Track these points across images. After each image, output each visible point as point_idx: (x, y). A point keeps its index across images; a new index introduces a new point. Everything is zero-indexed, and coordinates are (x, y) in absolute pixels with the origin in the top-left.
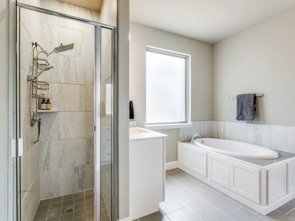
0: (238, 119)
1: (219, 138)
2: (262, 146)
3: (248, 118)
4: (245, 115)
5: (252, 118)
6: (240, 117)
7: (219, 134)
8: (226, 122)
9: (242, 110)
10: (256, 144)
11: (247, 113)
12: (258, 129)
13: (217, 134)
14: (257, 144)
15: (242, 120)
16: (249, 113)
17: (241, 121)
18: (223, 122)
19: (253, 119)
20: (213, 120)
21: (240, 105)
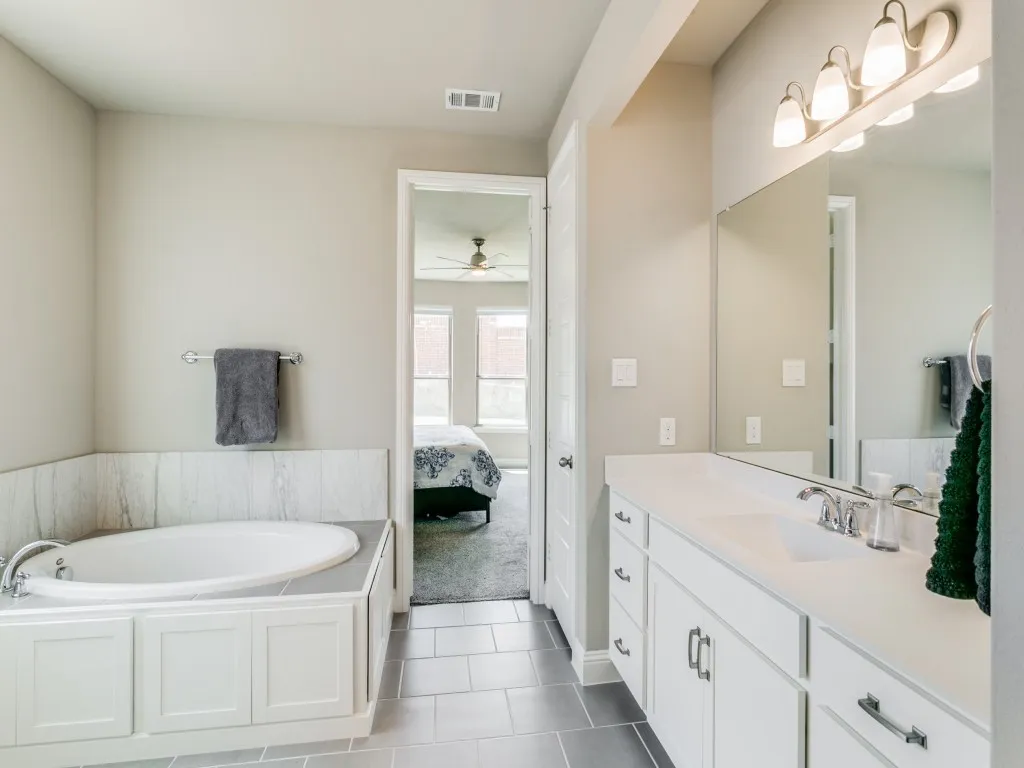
0: (223, 439)
1: (131, 529)
2: (297, 520)
3: (261, 433)
4: (249, 422)
5: (273, 434)
6: (231, 431)
7: (130, 508)
8: (163, 455)
9: (236, 408)
10: (280, 519)
11: (256, 416)
12: (284, 466)
13: (119, 512)
14: (283, 516)
15: (237, 443)
16: (263, 416)
17: (234, 446)
18: (151, 457)
19: (275, 438)
20: (94, 452)
21: (230, 390)
